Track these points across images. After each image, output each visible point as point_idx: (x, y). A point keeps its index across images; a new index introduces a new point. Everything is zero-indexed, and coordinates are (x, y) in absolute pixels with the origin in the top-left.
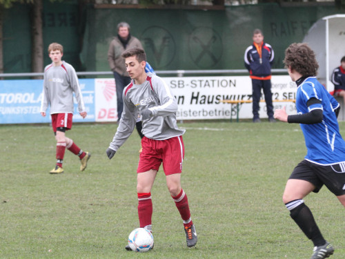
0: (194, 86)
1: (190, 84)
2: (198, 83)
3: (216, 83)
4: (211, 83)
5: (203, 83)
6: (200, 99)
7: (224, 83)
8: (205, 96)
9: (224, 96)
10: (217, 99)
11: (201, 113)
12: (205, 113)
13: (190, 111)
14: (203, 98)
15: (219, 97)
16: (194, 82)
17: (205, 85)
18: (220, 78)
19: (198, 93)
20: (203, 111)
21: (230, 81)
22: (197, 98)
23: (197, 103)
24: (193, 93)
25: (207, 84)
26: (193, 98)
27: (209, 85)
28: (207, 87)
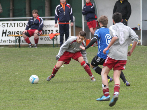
0: (4, 26)
1: (2, 26)
2: (6, 25)
3: (16, 25)
4: (13, 25)
5: (9, 25)
6: (7, 34)
7: (21, 25)
8: (10, 32)
9: (21, 32)
10: (17, 33)
11: (8, 41)
12: (10, 42)
13: (2, 40)
14: (9, 33)
15: (18, 33)
16: (3, 24)
17: (10, 26)
18: (19, 22)
19: (6, 30)
20: (9, 41)
21: (25, 23)
22: (5, 33)
23: (5, 36)
24: (3, 30)
25: (11, 25)
26: (3, 33)
27: (12, 26)
28: (11, 27)
